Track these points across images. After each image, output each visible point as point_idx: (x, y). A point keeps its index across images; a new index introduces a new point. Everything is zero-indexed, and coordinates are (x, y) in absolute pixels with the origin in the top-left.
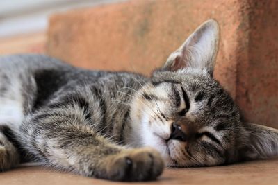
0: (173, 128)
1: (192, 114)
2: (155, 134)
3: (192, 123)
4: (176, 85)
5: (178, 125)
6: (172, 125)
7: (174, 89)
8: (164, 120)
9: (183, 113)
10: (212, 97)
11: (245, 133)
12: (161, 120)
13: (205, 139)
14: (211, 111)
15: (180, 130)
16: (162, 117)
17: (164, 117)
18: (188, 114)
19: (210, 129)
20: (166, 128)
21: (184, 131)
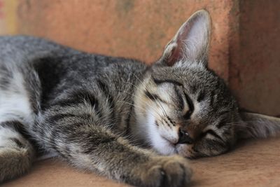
0: (180, 134)
1: (197, 116)
2: (164, 137)
3: (198, 126)
4: (178, 87)
5: (185, 132)
6: (180, 130)
7: (177, 91)
8: (171, 125)
9: (188, 115)
10: (213, 94)
11: (243, 124)
12: (169, 125)
13: (209, 136)
14: (214, 110)
15: (188, 136)
16: (169, 122)
17: (171, 122)
18: (193, 116)
19: (213, 127)
20: (173, 133)
21: (191, 136)
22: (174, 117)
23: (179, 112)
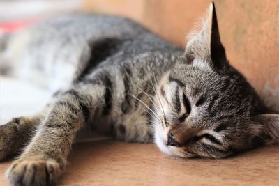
6: (169, 132)
12: (163, 126)
13: (205, 141)
15: (174, 140)
21: (178, 139)
22: (170, 117)
23: (175, 113)
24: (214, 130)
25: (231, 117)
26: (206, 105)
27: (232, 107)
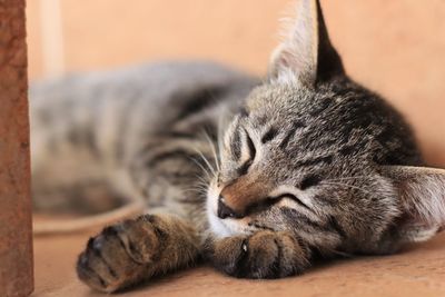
24: (297, 186)
25: (328, 159)
26: (278, 140)
27: (329, 143)
